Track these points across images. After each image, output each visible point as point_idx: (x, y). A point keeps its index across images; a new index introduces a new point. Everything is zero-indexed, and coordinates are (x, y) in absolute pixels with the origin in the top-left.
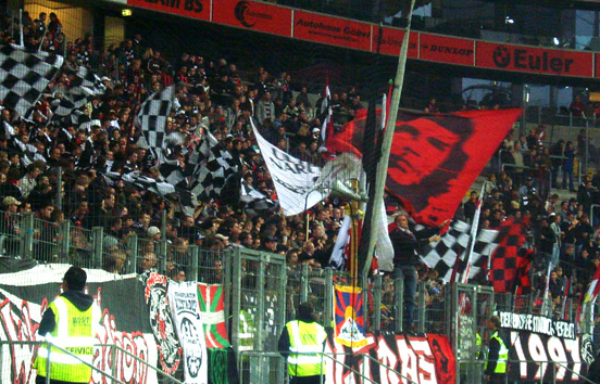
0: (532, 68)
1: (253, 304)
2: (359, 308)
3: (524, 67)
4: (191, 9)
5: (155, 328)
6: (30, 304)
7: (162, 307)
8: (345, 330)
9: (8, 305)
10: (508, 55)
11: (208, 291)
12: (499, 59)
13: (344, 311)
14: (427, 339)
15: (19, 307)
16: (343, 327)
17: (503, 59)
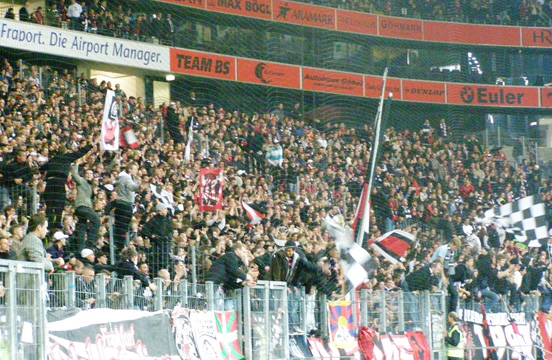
0: (492, 102)
1: (262, 323)
2: (349, 317)
3: (485, 101)
4: (220, 72)
5: (180, 351)
6: (75, 343)
7: (186, 333)
8: (339, 336)
9: (57, 347)
10: (473, 93)
11: (224, 317)
12: (465, 97)
13: (337, 321)
14: (407, 336)
15: (67, 347)
16: (337, 334)
17: (469, 96)
